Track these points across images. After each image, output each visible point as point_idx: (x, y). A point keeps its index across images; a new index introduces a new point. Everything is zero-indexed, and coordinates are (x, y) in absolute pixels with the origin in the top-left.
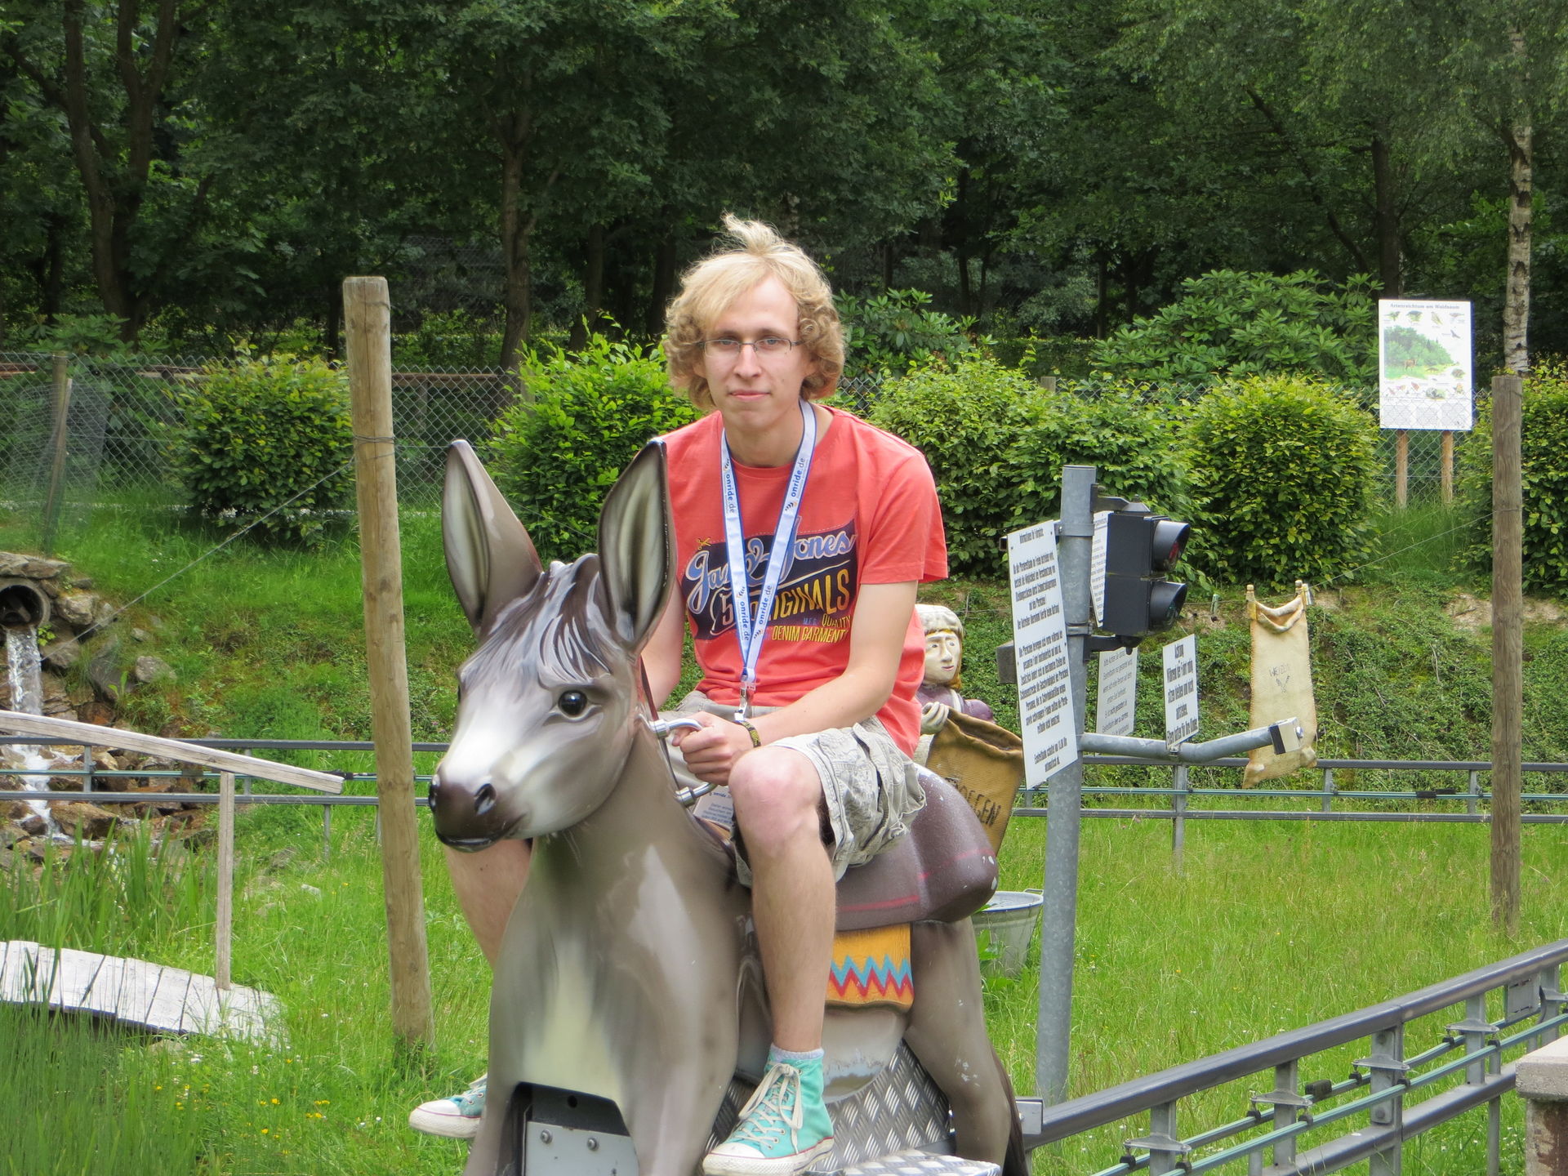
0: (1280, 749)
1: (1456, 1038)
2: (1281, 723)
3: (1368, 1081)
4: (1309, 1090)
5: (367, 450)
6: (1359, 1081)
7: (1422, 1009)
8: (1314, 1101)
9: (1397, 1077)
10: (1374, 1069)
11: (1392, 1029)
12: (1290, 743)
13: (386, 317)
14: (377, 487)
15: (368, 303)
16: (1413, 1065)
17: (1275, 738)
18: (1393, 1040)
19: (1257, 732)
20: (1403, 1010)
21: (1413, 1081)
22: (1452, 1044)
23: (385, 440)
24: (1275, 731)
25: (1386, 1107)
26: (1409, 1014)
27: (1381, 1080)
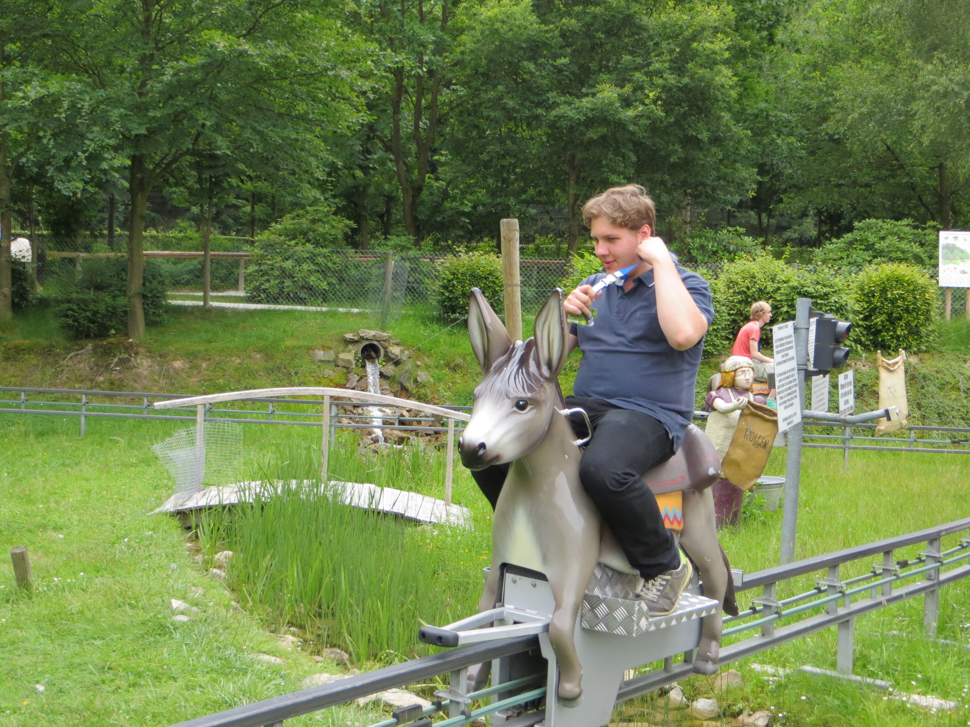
0: (889, 419)
1: (965, 545)
2: (890, 408)
3: (924, 561)
4: (898, 563)
5: (509, 289)
6: (920, 561)
7: (949, 531)
8: (901, 568)
9: (937, 560)
10: (927, 556)
11: (935, 539)
12: (893, 416)
13: (517, 235)
14: (513, 304)
15: (510, 228)
16: (945, 555)
17: (887, 414)
18: (936, 544)
19: (880, 411)
20: (941, 531)
21: (945, 562)
22: (963, 547)
23: (517, 285)
24: (887, 412)
25: (932, 572)
26: (943, 533)
27: (929, 561)
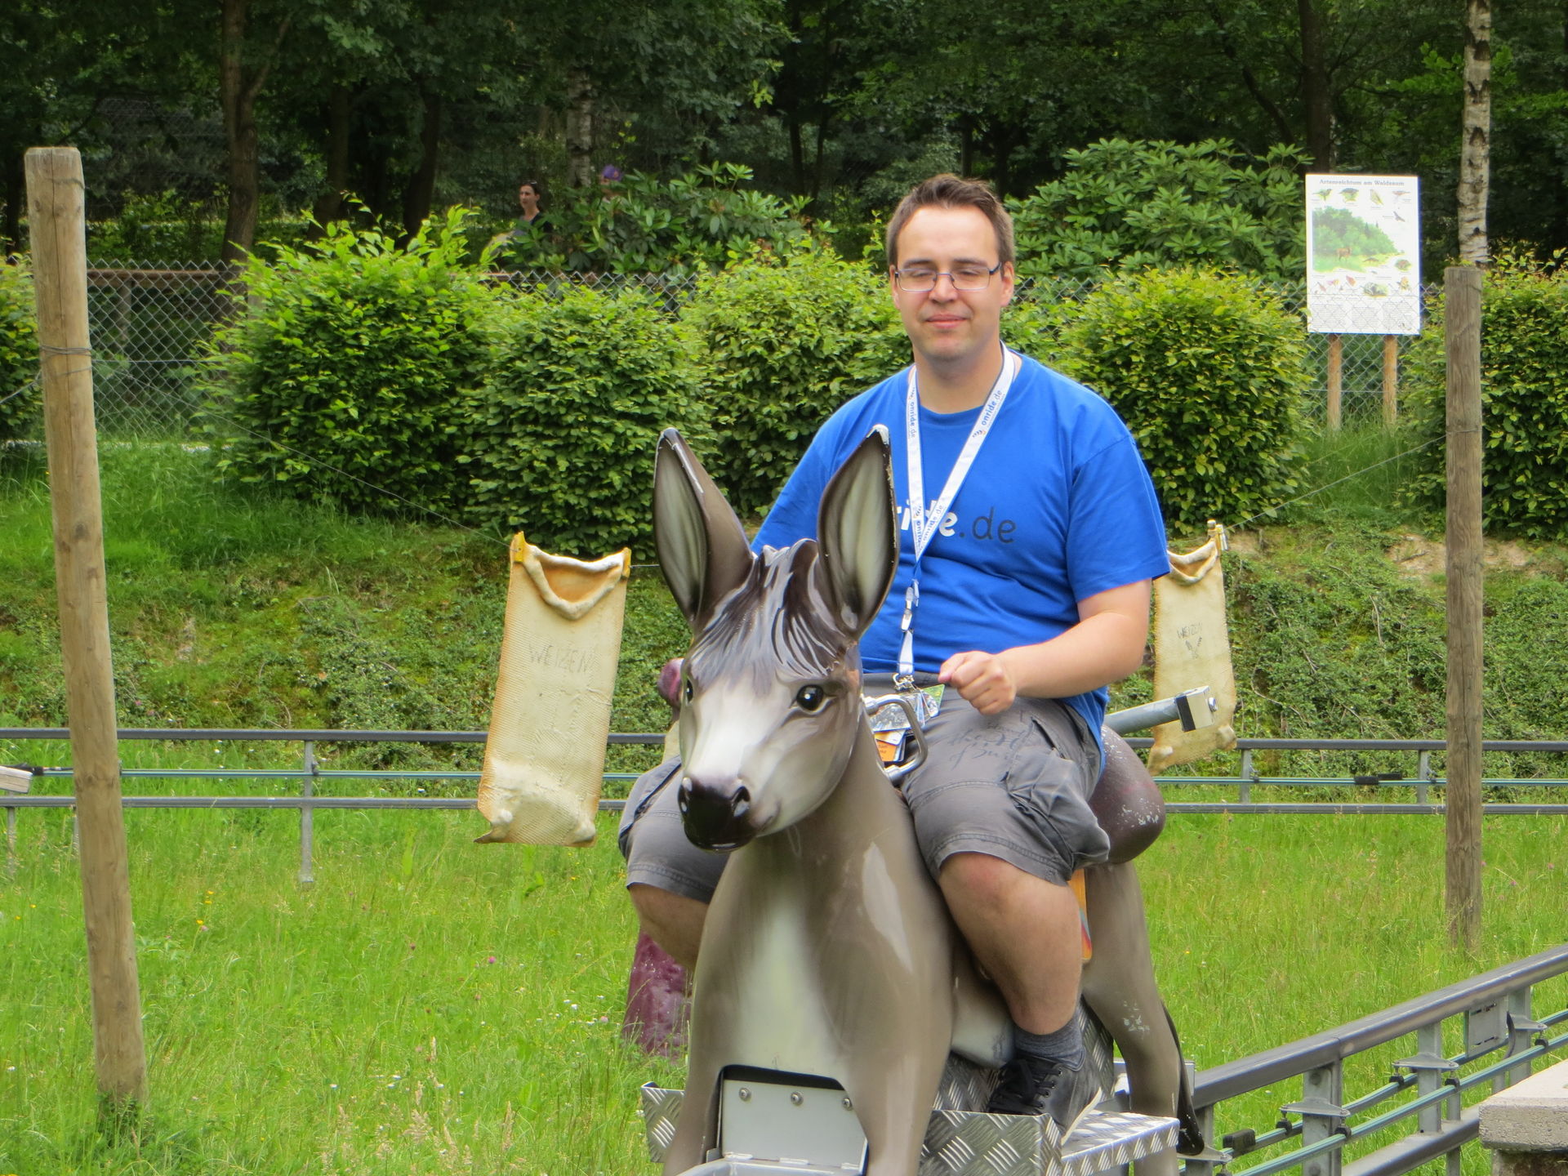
0: (1189, 725)
1: (1407, 1077)
2: (1190, 693)
3: (1299, 1130)
4: (1227, 1142)
5: (57, 365)
6: (1289, 1130)
7: (1365, 1041)
8: (1234, 1155)
9: (1334, 1126)
10: (1306, 1116)
11: (1329, 1067)
12: (1200, 717)
13: (80, 198)
14: (70, 409)
15: (56, 182)
16: (1353, 1110)
17: (1183, 711)
18: (1329, 1079)
19: (1163, 703)
20: (1341, 1043)
21: (1355, 1130)
22: (1402, 1084)
23: (80, 352)
24: (1182, 703)
25: (1322, 1162)
26: (1349, 1048)
27: (1315, 1128)
